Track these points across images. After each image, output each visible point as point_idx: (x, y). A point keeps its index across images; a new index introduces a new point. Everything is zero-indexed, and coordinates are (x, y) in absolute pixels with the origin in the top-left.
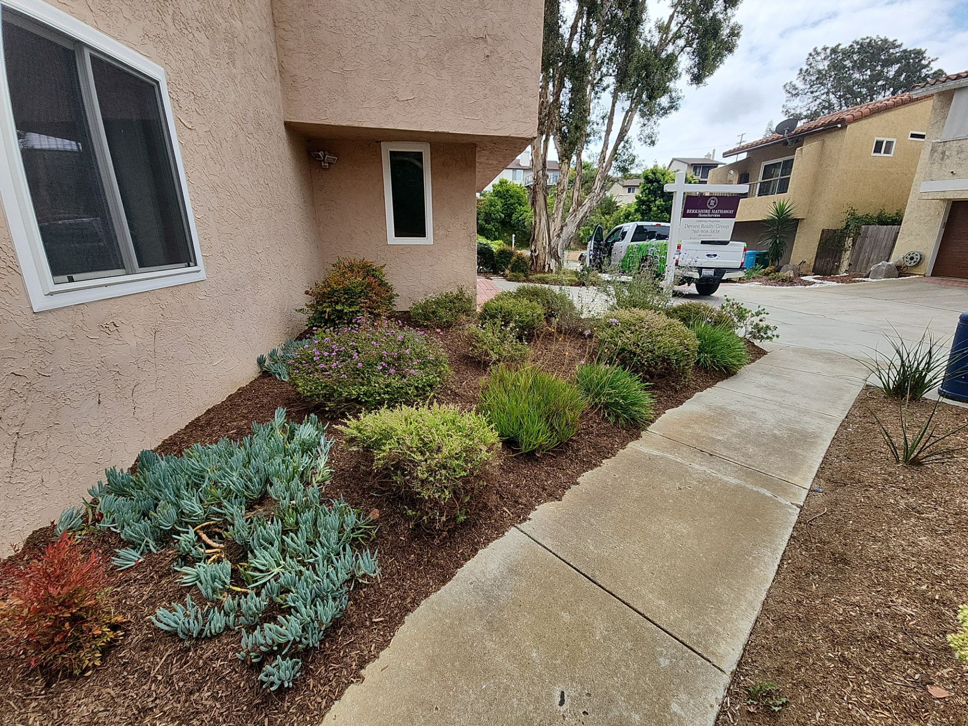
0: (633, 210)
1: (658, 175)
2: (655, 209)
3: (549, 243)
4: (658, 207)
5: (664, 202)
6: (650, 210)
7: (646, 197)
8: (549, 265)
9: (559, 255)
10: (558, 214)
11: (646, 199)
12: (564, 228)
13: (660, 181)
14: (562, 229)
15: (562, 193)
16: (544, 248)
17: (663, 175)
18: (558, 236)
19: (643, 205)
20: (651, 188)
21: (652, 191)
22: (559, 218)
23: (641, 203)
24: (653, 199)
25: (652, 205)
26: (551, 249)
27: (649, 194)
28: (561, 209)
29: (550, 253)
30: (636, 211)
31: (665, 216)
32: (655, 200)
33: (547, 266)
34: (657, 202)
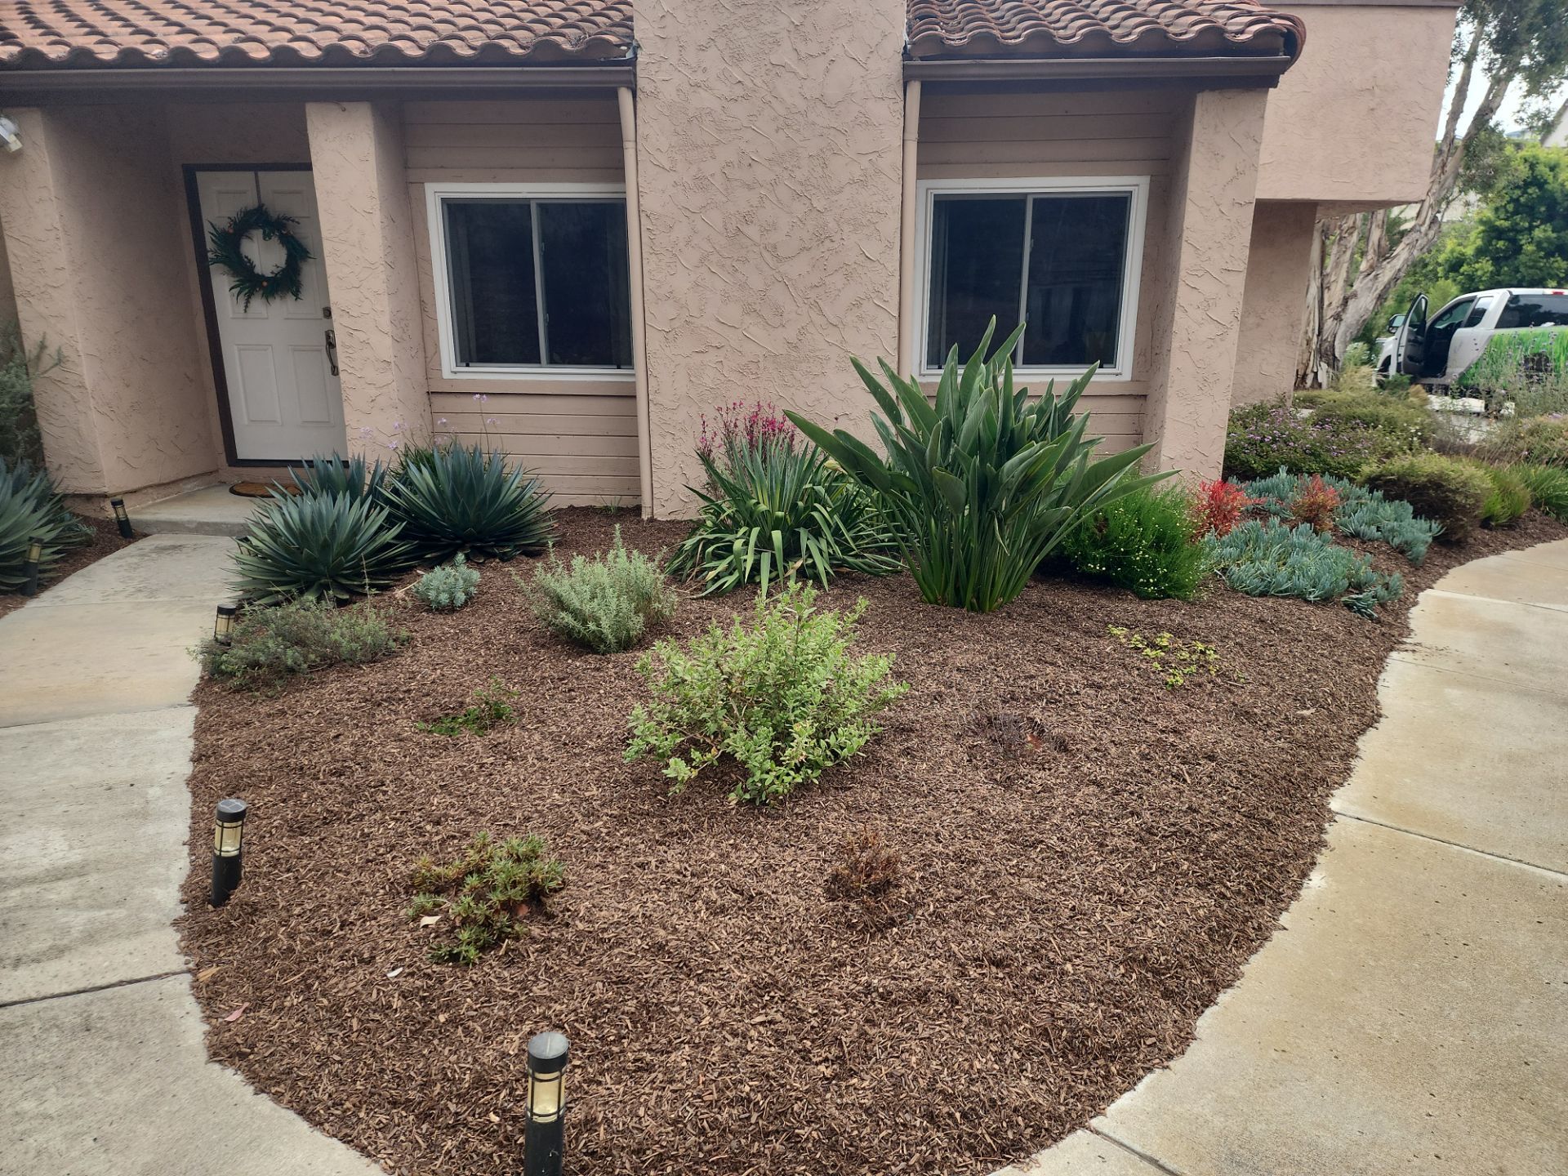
0: (1470, 251)
1: (1542, 170)
2: (1530, 248)
3: (1320, 333)
4: (1539, 245)
5: (1553, 231)
6: (1518, 249)
7: (1506, 219)
8: (1316, 374)
9: (1337, 355)
10: (1338, 275)
11: (1506, 224)
12: (1351, 302)
13: (1546, 182)
14: (1345, 301)
15: (1351, 234)
16: (1309, 342)
17: (1552, 169)
18: (1338, 317)
19: (1499, 239)
20: (1522, 200)
21: (1525, 205)
22: (1341, 283)
23: (1494, 234)
24: (1527, 225)
25: (1523, 240)
26: (1321, 342)
27: (1516, 212)
28: (1346, 265)
29: (1319, 351)
30: (1480, 252)
31: (1556, 265)
32: (1531, 229)
33: (1310, 378)
34: (1538, 233)
